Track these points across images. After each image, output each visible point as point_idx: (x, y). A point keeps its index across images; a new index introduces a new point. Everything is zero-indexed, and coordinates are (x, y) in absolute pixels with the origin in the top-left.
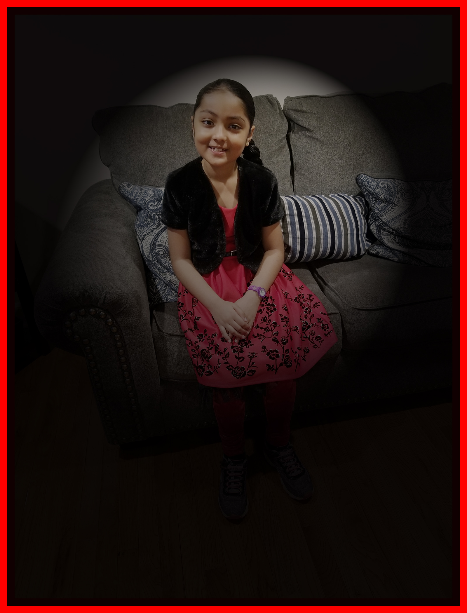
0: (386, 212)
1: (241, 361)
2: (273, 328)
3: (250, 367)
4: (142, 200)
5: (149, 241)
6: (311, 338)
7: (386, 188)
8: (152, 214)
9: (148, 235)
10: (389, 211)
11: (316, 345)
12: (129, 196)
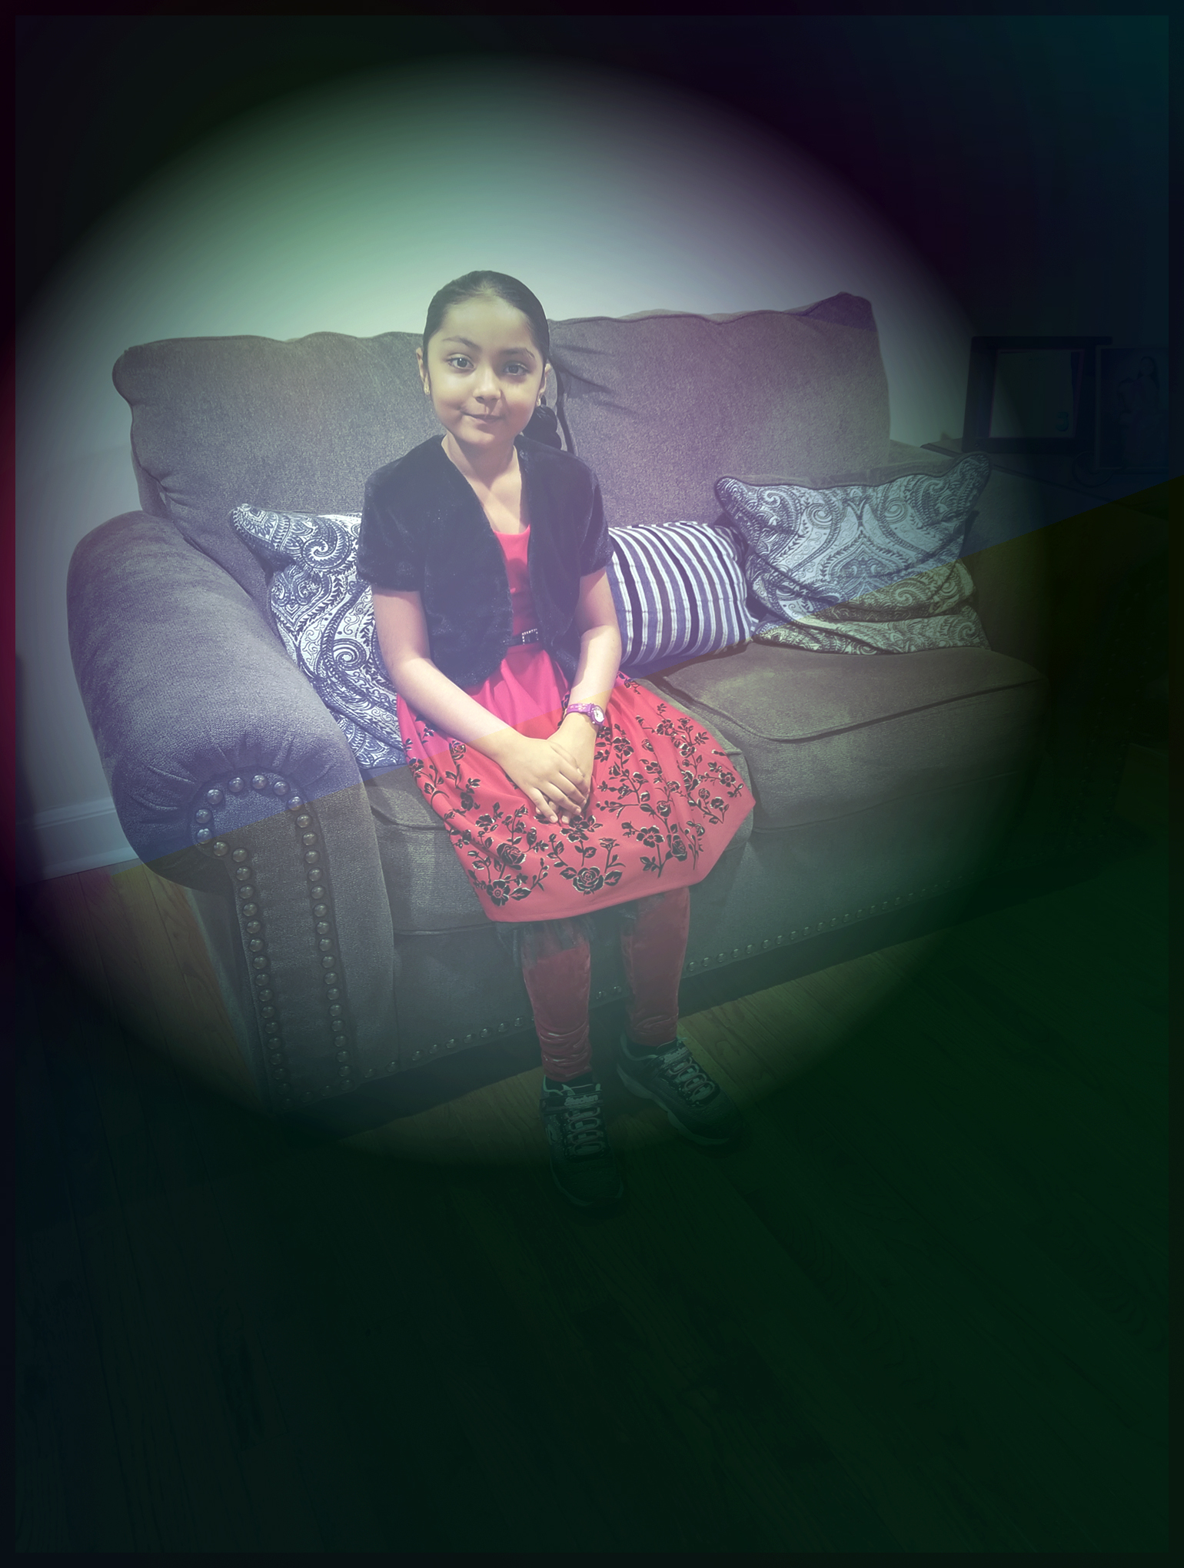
0: (783, 552)
1: (591, 856)
2: (637, 785)
3: (610, 866)
4: (294, 543)
5: (316, 633)
6: (703, 805)
7: (778, 504)
8: (320, 572)
9: (313, 620)
10: (790, 549)
11: (715, 817)
12: (260, 535)
